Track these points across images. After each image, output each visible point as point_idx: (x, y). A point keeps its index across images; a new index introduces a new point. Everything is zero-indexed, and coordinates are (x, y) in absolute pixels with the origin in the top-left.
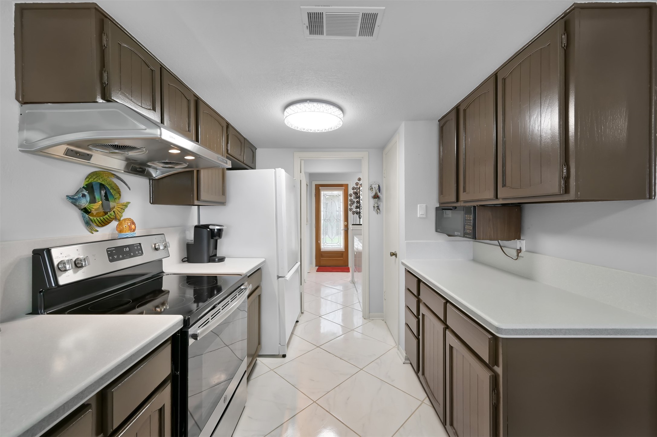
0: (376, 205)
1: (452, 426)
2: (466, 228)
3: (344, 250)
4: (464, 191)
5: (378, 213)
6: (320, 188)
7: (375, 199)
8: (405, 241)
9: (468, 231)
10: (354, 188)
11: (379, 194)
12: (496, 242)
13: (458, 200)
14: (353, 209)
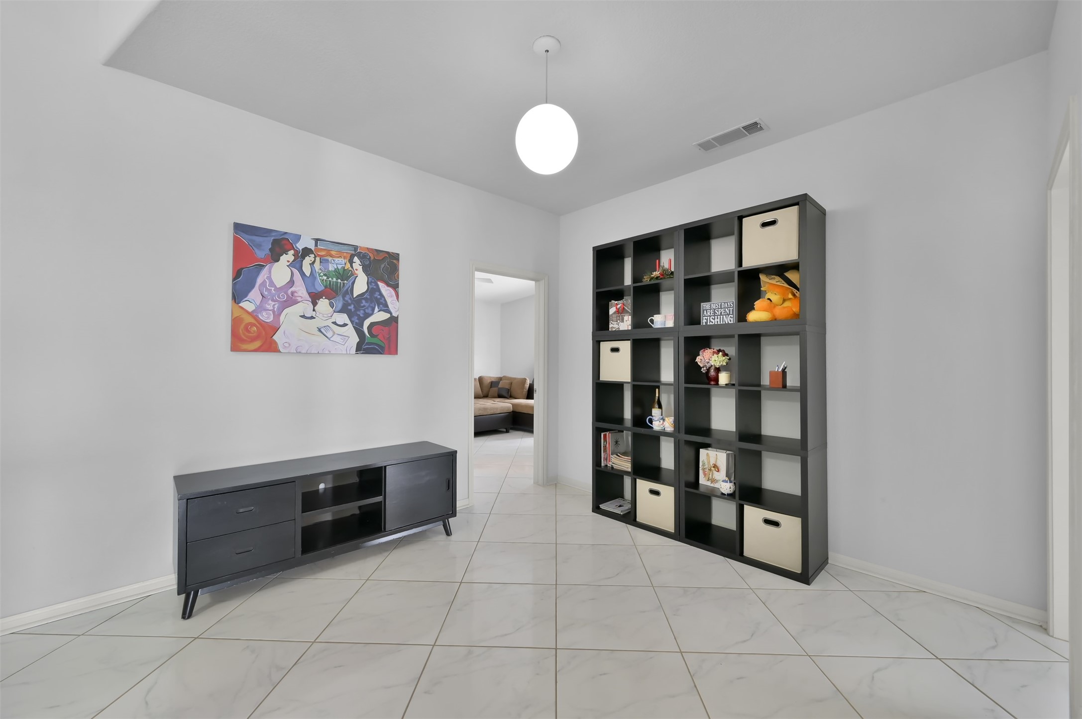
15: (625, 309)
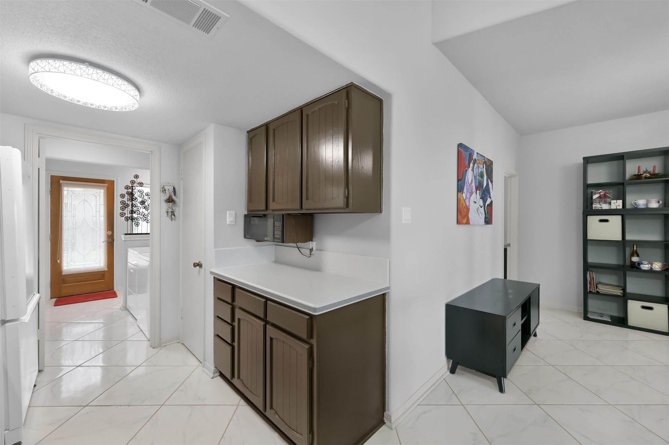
0: (170, 210)
1: (272, 409)
2: (275, 233)
3: (107, 269)
4: (274, 201)
5: (173, 220)
6: (61, 181)
7: (169, 203)
8: (214, 249)
9: (277, 236)
10: (127, 187)
11: (174, 197)
12: (294, 245)
13: (267, 209)
14: (126, 214)
15: (608, 196)
